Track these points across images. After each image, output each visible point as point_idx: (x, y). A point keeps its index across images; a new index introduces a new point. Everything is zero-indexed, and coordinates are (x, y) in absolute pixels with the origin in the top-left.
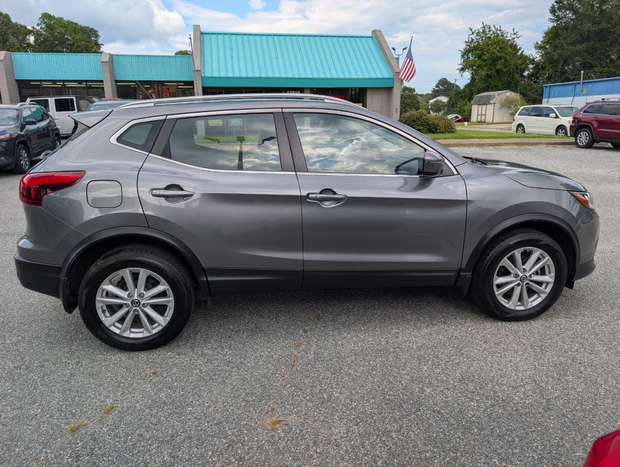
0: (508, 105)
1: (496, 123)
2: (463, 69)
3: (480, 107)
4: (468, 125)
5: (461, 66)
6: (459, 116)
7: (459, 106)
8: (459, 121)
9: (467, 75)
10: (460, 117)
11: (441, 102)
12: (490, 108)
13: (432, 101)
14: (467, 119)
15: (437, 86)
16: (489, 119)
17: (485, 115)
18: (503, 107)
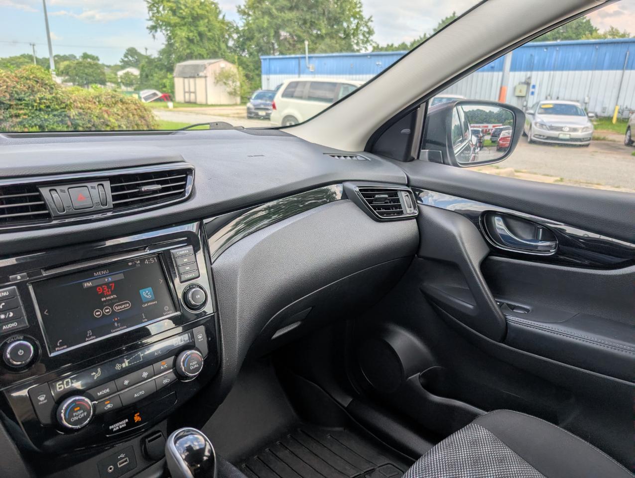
0: (224, 80)
1: (212, 105)
2: (154, 28)
3: (186, 80)
4: (174, 107)
5: (151, 23)
6: (157, 92)
7: (156, 79)
8: (160, 100)
9: (161, 37)
10: (160, 95)
11: (132, 74)
12: (200, 82)
13: (121, 73)
14: (168, 97)
15: (125, 56)
16: (201, 99)
17: (195, 93)
18: (218, 82)
